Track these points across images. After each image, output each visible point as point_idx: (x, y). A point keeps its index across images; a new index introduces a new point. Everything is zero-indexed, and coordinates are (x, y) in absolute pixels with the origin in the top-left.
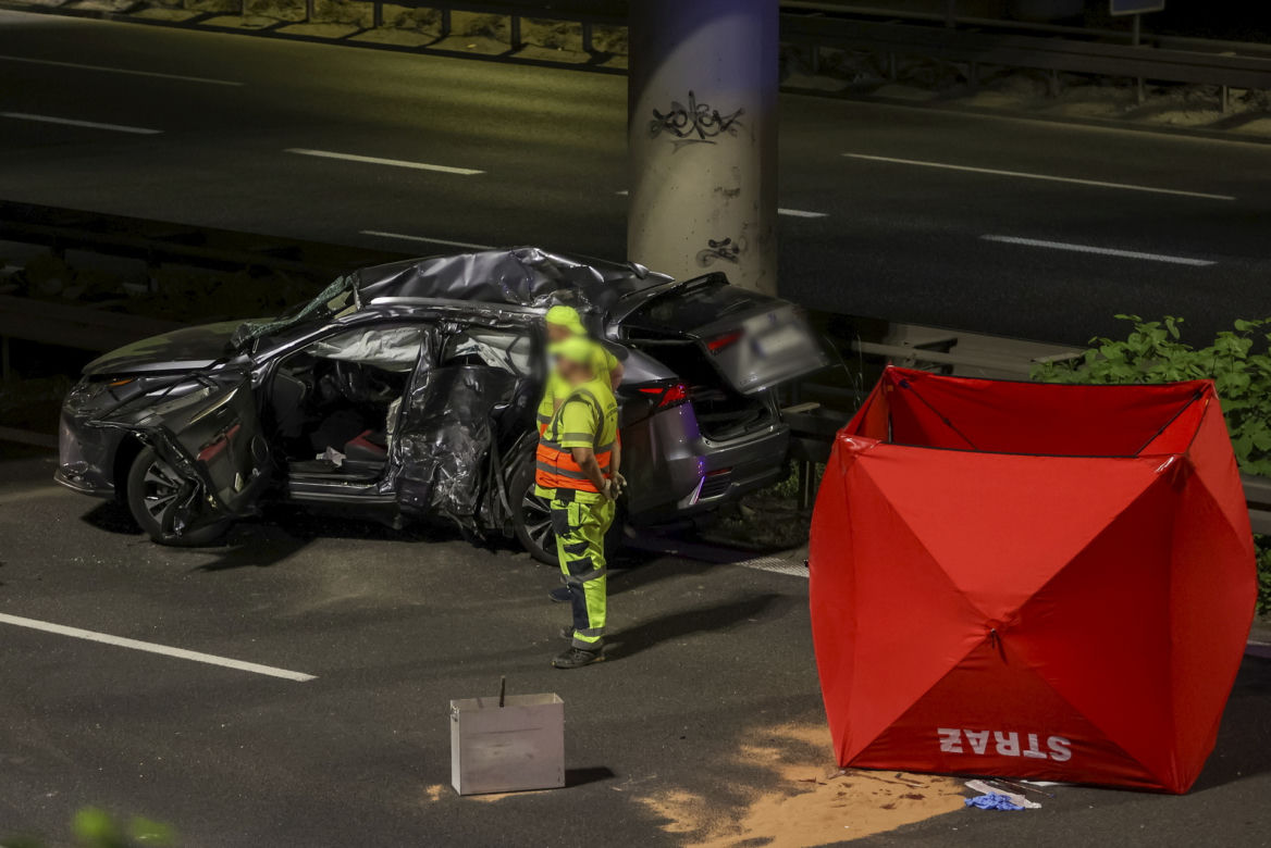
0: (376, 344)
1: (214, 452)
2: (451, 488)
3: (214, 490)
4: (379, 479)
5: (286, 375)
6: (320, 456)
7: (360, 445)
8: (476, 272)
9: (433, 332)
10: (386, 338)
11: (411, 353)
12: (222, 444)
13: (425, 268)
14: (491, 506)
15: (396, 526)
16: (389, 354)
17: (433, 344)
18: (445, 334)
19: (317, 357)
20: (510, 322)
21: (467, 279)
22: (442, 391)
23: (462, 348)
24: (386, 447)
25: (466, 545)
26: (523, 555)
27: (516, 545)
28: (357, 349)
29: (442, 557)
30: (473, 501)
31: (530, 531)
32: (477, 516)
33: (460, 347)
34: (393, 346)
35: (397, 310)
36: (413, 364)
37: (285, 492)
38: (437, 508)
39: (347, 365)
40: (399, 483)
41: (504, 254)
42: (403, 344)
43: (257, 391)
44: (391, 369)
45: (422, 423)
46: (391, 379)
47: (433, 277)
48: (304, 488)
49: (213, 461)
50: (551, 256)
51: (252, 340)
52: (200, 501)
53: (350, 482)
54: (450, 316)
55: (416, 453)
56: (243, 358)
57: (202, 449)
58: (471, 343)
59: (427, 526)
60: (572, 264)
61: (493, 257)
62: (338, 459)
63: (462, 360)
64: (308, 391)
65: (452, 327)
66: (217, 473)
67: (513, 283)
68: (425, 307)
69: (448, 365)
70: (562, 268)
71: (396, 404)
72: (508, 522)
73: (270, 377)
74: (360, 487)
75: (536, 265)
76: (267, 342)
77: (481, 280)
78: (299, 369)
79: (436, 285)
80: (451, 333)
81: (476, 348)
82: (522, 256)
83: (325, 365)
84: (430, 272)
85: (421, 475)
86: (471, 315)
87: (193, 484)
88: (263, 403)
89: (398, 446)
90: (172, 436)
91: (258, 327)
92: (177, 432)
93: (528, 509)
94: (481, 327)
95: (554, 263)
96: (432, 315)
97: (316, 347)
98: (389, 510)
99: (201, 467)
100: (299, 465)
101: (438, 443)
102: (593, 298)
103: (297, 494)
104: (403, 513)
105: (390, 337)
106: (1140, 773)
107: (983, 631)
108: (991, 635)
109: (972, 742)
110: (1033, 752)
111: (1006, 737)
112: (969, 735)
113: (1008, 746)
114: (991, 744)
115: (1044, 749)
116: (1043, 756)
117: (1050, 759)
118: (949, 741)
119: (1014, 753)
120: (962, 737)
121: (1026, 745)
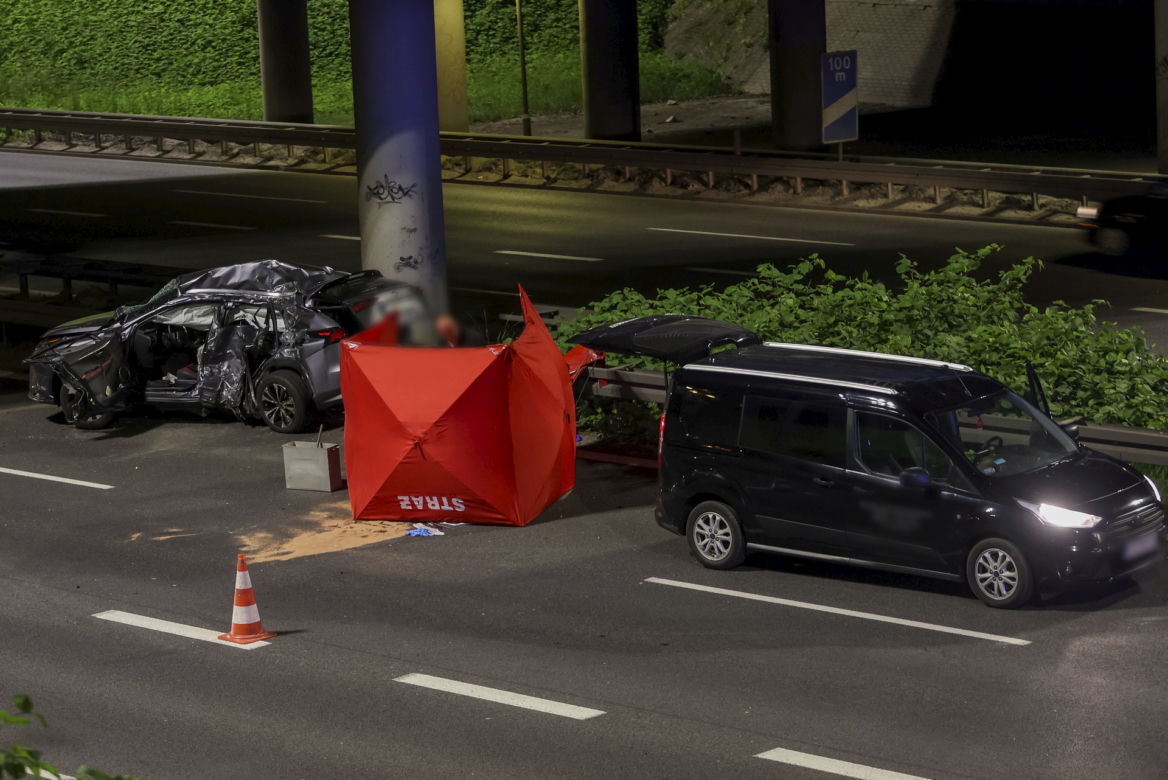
0: (190, 315)
1: (92, 375)
2: (229, 393)
3: (93, 395)
4: (192, 388)
5: (141, 333)
6: (164, 378)
7: (185, 371)
8: (243, 274)
9: (219, 308)
10: (195, 312)
11: (209, 320)
12: (99, 370)
13: (214, 273)
14: (248, 402)
15: (203, 415)
16: (198, 321)
17: (219, 314)
18: (226, 308)
19: (158, 324)
20: (261, 301)
21: (234, 280)
22: (225, 339)
23: (238, 316)
24: (196, 371)
25: (242, 425)
26: (267, 428)
27: (262, 422)
28: (179, 318)
29: (223, 430)
30: (239, 400)
31: (267, 413)
32: (241, 407)
33: (236, 316)
34: (199, 316)
35: (200, 296)
36: (210, 326)
37: (143, 397)
38: (224, 404)
39: (175, 328)
40: (202, 391)
41: (257, 264)
42: (205, 315)
43: (124, 344)
44: (200, 329)
45: (214, 358)
46: (196, 334)
47: (219, 278)
48: (153, 395)
49: (92, 379)
50: (282, 264)
51: (124, 315)
52: (85, 401)
53: (177, 391)
54: (229, 298)
55: (212, 373)
56: (118, 325)
57: (86, 373)
58: (241, 313)
59: (218, 414)
60: (293, 268)
61: (251, 266)
62: (172, 378)
63: (237, 323)
64: (152, 342)
65: (230, 304)
66: (95, 386)
67: (262, 279)
68: (214, 294)
69: (227, 324)
70: (288, 270)
71: (202, 348)
72: (256, 410)
73: (133, 335)
74: (182, 394)
75: (275, 270)
76: (132, 316)
77: (245, 278)
78: (148, 330)
79: (221, 281)
80: (229, 308)
81: (244, 316)
82: (267, 264)
83: (163, 327)
84: (216, 275)
85: (215, 383)
86: (239, 298)
87: (80, 391)
88: (127, 349)
89: (203, 371)
90: (67, 366)
91: (127, 310)
92: (70, 363)
93: (266, 402)
94: (245, 304)
95: (283, 267)
96: (219, 298)
97: (155, 318)
98: (198, 405)
99: (85, 382)
100: (151, 383)
101: (225, 368)
102: (301, 285)
103: (150, 399)
104: (206, 407)
105: (197, 311)
106: (500, 516)
107: (411, 443)
108: (416, 445)
109: (416, 503)
110: (446, 507)
111: (432, 499)
112: (414, 499)
113: (434, 504)
114: (425, 503)
115: (451, 504)
116: (451, 509)
117: (455, 511)
118: (405, 503)
119: (437, 507)
120: (410, 500)
121: (441, 504)
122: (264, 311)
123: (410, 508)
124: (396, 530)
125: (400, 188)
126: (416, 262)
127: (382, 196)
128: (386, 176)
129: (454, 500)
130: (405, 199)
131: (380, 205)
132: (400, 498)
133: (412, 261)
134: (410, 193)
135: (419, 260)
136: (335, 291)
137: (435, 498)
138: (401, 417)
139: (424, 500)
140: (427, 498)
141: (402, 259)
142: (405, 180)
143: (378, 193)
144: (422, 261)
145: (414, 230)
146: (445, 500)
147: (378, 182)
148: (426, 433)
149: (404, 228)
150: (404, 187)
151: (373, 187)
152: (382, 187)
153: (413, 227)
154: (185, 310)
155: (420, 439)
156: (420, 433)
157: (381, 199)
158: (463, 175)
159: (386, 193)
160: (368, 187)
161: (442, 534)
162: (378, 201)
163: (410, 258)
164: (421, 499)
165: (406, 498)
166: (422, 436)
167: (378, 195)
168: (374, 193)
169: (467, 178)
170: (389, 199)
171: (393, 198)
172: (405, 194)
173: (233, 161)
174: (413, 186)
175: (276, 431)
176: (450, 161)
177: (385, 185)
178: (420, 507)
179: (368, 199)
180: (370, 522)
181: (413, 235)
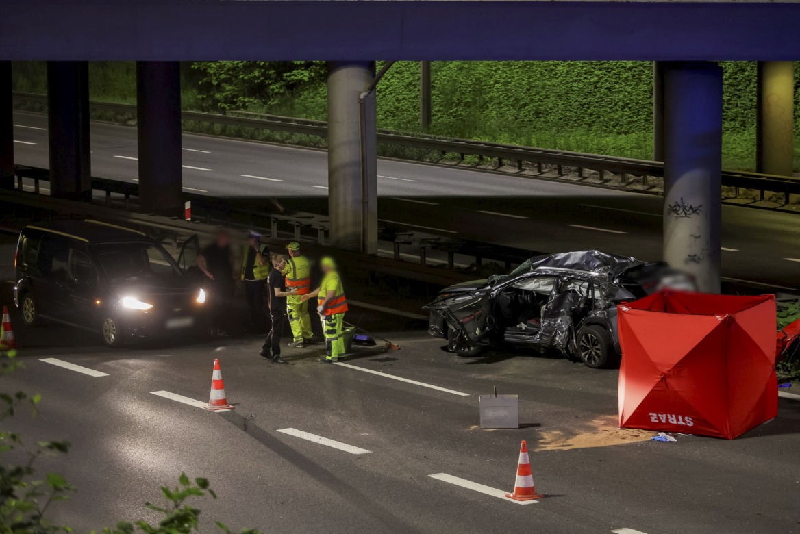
0: (538, 284)
1: (467, 320)
2: (559, 339)
3: (466, 333)
4: (536, 333)
5: (504, 294)
6: (518, 326)
7: (532, 322)
8: (575, 259)
9: (558, 280)
10: (542, 282)
11: (550, 288)
12: (473, 317)
13: (556, 257)
14: (571, 345)
15: (542, 352)
16: (542, 288)
17: (557, 285)
18: (562, 281)
19: (516, 289)
20: (585, 277)
21: (568, 262)
22: (559, 302)
23: (570, 287)
24: (540, 322)
25: (567, 361)
26: (583, 364)
27: (580, 360)
28: (531, 286)
29: (554, 363)
30: (565, 344)
31: (583, 354)
32: (567, 348)
33: (569, 286)
34: (544, 285)
35: (545, 272)
36: (551, 292)
37: (503, 337)
38: (556, 346)
39: (528, 292)
40: (541, 335)
41: (585, 252)
42: (548, 284)
43: (492, 301)
44: (544, 294)
45: (553, 314)
46: (541, 297)
47: (559, 260)
48: (509, 337)
49: (468, 322)
50: (602, 253)
51: (494, 281)
52: (461, 336)
53: (525, 335)
54: (564, 274)
55: (549, 324)
56: (489, 287)
57: (464, 318)
58: (572, 285)
59: (552, 352)
60: (608, 256)
61: (581, 253)
62: (523, 326)
63: (569, 291)
64: (511, 301)
65: (565, 278)
66: (468, 327)
67: (588, 263)
68: (555, 271)
69: (562, 291)
70: (605, 258)
71: (544, 307)
72: (577, 351)
73: (499, 294)
74: (529, 337)
75: (597, 257)
76: (499, 282)
77: (576, 261)
78: (509, 293)
79: (560, 263)
80: (564, 281)
81: (574, 287)
82: (592, 253)
83: (519, 291)
84: (557, 258)
85: (551, 331)
86: (571, 274)
87: (459, 330)
88: (494, 305)
89: (543, 322)
90: (451, 313)
91: (496, 278)
92: (453, 311)
93: (582, 346)
94: (575, 279)
95: (602, 256)
96: (558, 274)
97: (514, 284)
98: (538, 345)
99: (462, 324)
100: (509, 328)
101: (559, 321)
102: (612, 269)
103: (507, 339)
104: (543, 347)
105: (543, 282)
106: (717, 432)
107: (660, 377)
108: (662, 378)
109: (661, 418)
110: (681, 423)
111: (671, 416)
112: (660, 415)
113: (673, 420)
114: (667, 419)
115: (684, 421)
116: (684, 424)
117: (686, 425)
118: (654, 417)
119: (675, 422)
120: (658, 416)
121: (678, 420)
122: (586, 284)
123: (657, 421)
124: (645, 436)
125: (691, 208)
126: (699, 259)
127: (679, 212)
128: (682, 199)
129: (686, 418)
130: (694, 215)
131: (677, 218)
132: (650, 414)
133: (696, 258)
134: (698, 211)
135: (701, 258)
136: (634, 274)
137: (674, 416)
138: (654, 359)
139: (667, 416)
140: (669, 415)
141: (689, 256)
142: (695, 202)
143: (676, 210)
144: (703, 258)
145: (699, 237)
146: (680, 417)
147: (676, 202)
148: (669, 371)
149: (691, 235)
150: (693, 207)
151: (672, 205)
152: (679, 205)
153: (698, 234)
154: (535, 280)
155: (665, 375)
156: (665, 370)
157: (678, 214)
158: (783, 206)
159: (681, 210)
160: (670, 206)
161: (676, 440)
162: (676, 215)
163: (695, 255)
164: (664, 416)
165: (655, 415)
166: (666, 372)
167: (676, 211)
168: (674, 210)
169: (785, 208)
170: (683, 214)
171: (686, 214)
172: (694, 212)
173: (628, 187)
174: (700, 206)
175: (588, 366)
176: (775, 195)
177: (680, 204)
178: (664, 421)
179: (669, 213)
180: (631, 430)
181: (698, 240)
